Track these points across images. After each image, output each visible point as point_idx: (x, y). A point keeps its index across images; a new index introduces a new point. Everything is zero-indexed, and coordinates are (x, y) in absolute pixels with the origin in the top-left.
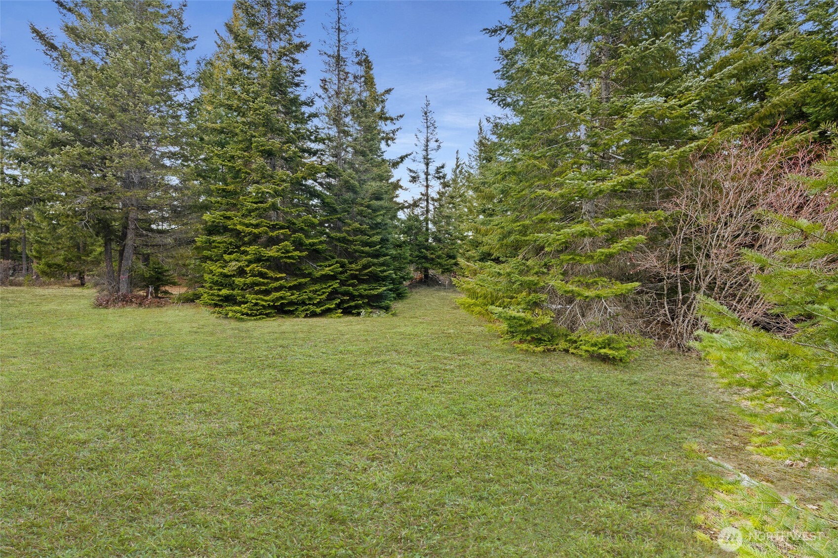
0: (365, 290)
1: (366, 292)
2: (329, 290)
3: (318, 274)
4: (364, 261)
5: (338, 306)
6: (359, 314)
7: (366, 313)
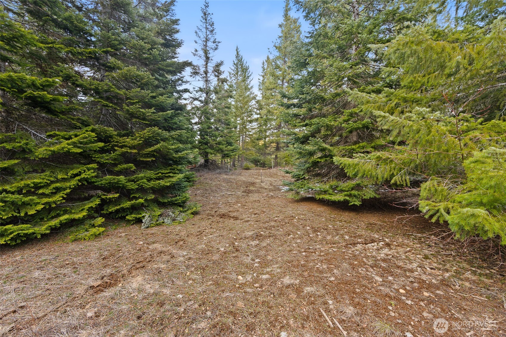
0: (150, 179)
1: (152, 184)
2: (73, 183)
3: (42, 152)
4: (147, 132)
5: (98, 211)
6: (139, 221)
7: (152, 217)
